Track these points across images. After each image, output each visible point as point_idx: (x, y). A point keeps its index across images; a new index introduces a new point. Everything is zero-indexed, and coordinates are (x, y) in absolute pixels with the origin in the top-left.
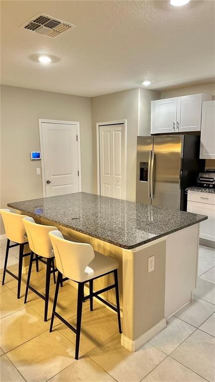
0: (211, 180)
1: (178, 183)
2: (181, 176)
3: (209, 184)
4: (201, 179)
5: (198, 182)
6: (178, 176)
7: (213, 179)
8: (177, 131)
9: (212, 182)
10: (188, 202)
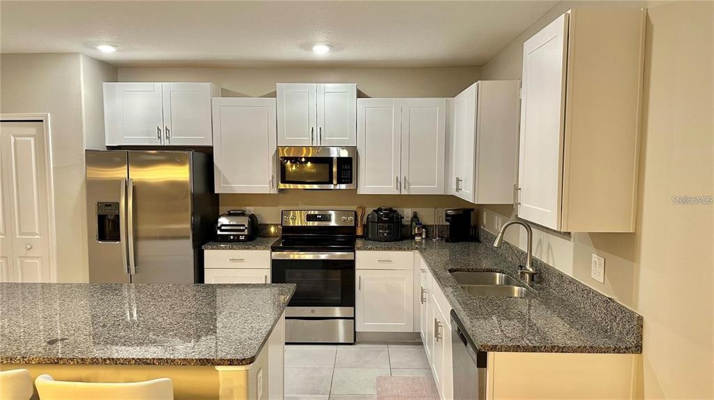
0: (242, 228)
1: (188, 237)
2: (192, 224)
3: (238, 236)
4: (223, 228)
5: (219, 233)
6: (188, 226)
7: (244, 225)
8: (167, 143)
9: (243, 230)
10: (205, 270)
